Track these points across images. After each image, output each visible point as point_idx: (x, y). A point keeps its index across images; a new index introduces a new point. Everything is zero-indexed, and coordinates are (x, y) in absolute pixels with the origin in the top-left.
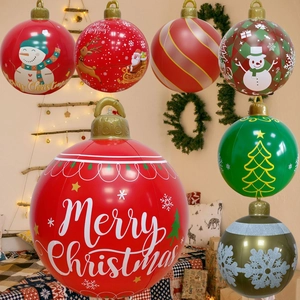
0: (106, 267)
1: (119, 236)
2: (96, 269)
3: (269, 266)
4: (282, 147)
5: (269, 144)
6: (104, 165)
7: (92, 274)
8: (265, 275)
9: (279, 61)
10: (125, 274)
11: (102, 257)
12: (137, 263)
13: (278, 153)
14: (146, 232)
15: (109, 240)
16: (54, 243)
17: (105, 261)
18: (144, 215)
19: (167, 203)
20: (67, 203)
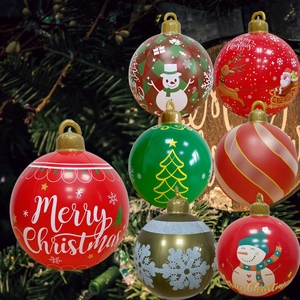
0: (67, 247)
1: (77, 224)
2: (59, 249)
3: (189, 267)
4: (195, 156)
5: (182, 153)
6: (66, 171)
7: (56, 252)
8: (184, 276)
9: (196, 80)
10: (81, 252)
11: (64, 239)
12: (91, 244)
13: (191, 163)
14: (97, 221)
15: (69, 227)
16: (29, 229)
17: (66, 242)
18: (96, 208)
19: (113, 199)
20: (37, 199)
